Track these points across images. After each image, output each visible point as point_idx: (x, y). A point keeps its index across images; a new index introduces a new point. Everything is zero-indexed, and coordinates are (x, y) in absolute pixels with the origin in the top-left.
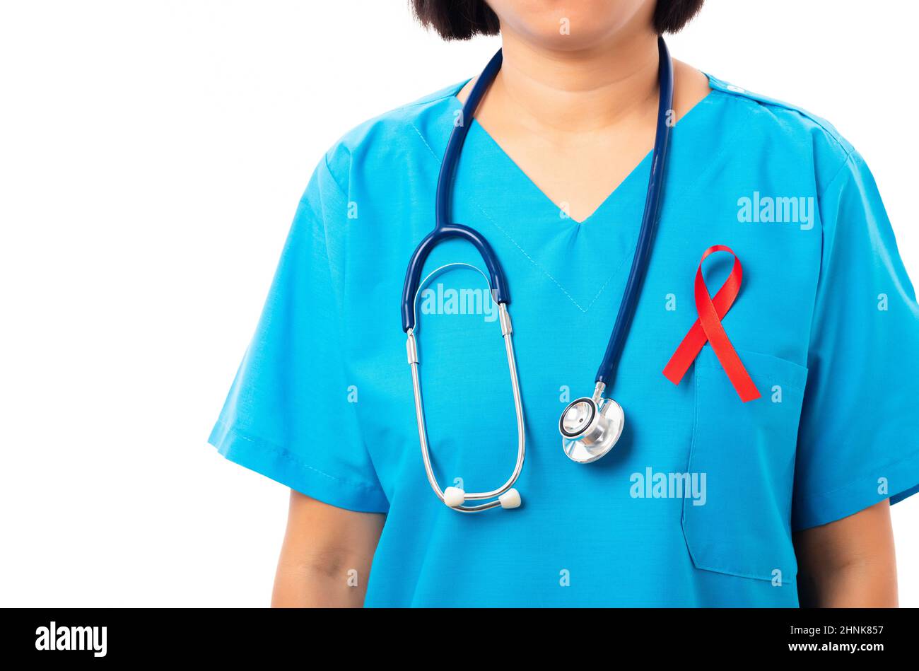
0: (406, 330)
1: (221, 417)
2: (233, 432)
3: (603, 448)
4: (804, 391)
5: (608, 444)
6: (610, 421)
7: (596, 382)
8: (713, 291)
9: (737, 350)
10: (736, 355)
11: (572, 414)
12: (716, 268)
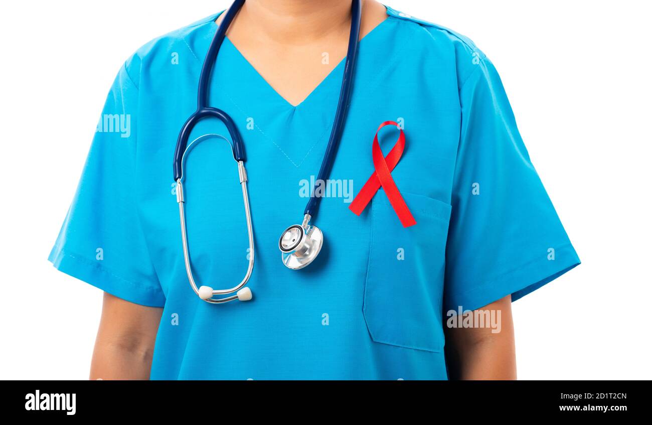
0: (176, 180)
1: (56, 243)
2: (62, 252)
3: (309, 259)
4: (449, 221)
5: (312, 256)
6: (314, 241)
7: (305, 214)
8: (386, 151)
9: (401, 192)
10: (400, 195)
11: (288, 236)
12: (388, 136)
